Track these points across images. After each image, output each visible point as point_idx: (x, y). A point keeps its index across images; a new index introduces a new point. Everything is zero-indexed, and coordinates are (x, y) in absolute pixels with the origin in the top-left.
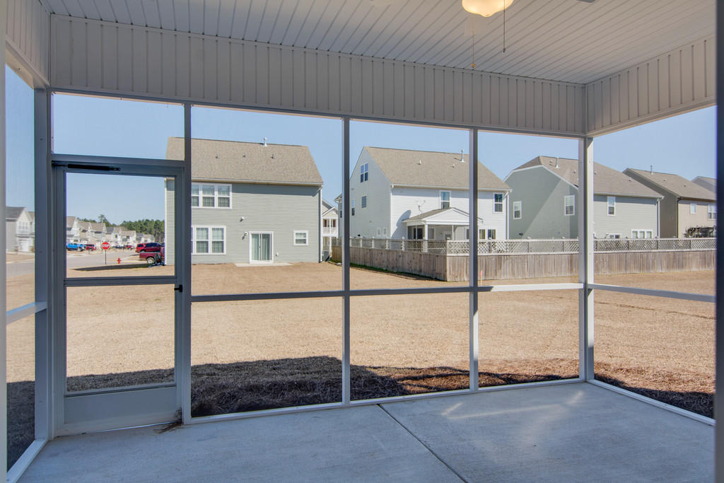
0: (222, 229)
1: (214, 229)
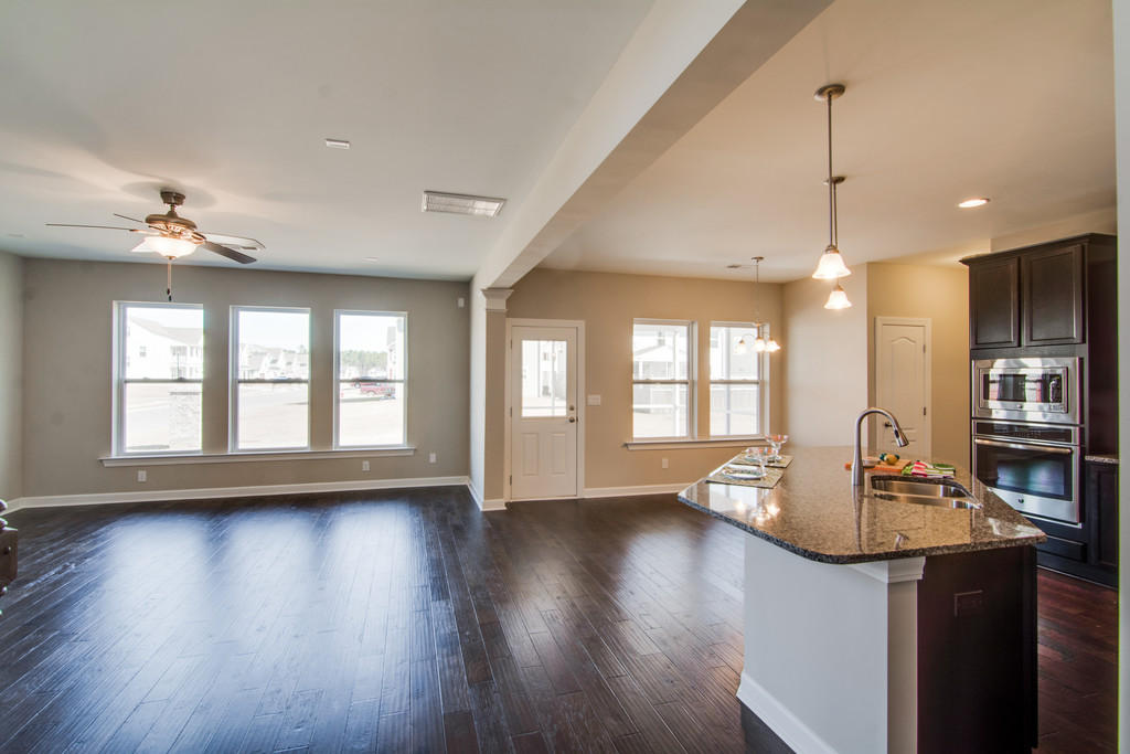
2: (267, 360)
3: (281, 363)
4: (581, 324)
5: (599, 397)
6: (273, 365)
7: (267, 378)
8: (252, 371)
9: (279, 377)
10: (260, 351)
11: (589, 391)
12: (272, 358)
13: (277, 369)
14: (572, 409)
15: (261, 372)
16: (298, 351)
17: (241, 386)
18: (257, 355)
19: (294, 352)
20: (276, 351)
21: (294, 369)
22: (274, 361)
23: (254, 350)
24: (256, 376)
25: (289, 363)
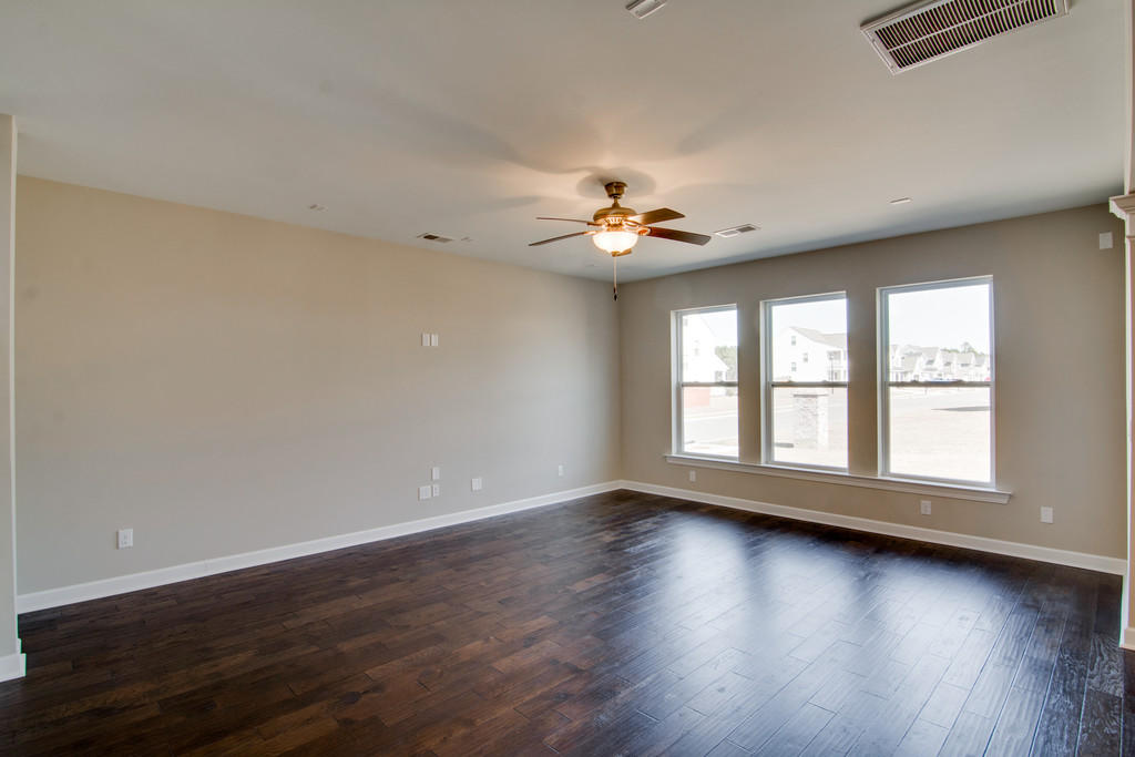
2: (921, 361)
3: (939, 363)
6: (929, 366)
7: (922, 380)
8: (906, 373)
9: (934, 377)
10: (914, 352)
12: (927, 359)
13: (935, 370)
15: (915, 373)
16: (961, 350)
17: (893, 390)
18: (911, 355)
19: (956, 351)
20: (931, 351)
21: (954, 371)
22: (931, 362)
23: (908, 351)
24: (909, 378)
25: (948, 364)
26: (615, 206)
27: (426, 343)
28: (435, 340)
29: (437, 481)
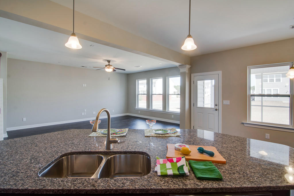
0: (277, 90)
1: (267, 90)
4: (220, 72)
5: (229, 101)
11: (224, 98)
14: (216, 105)
26: (109, 64)
27: (83, 86)
28: (85, 85)
29: (85, 112)
